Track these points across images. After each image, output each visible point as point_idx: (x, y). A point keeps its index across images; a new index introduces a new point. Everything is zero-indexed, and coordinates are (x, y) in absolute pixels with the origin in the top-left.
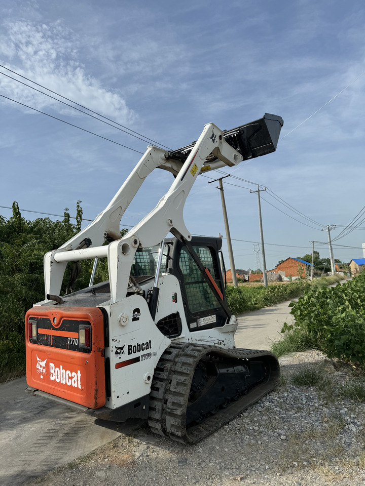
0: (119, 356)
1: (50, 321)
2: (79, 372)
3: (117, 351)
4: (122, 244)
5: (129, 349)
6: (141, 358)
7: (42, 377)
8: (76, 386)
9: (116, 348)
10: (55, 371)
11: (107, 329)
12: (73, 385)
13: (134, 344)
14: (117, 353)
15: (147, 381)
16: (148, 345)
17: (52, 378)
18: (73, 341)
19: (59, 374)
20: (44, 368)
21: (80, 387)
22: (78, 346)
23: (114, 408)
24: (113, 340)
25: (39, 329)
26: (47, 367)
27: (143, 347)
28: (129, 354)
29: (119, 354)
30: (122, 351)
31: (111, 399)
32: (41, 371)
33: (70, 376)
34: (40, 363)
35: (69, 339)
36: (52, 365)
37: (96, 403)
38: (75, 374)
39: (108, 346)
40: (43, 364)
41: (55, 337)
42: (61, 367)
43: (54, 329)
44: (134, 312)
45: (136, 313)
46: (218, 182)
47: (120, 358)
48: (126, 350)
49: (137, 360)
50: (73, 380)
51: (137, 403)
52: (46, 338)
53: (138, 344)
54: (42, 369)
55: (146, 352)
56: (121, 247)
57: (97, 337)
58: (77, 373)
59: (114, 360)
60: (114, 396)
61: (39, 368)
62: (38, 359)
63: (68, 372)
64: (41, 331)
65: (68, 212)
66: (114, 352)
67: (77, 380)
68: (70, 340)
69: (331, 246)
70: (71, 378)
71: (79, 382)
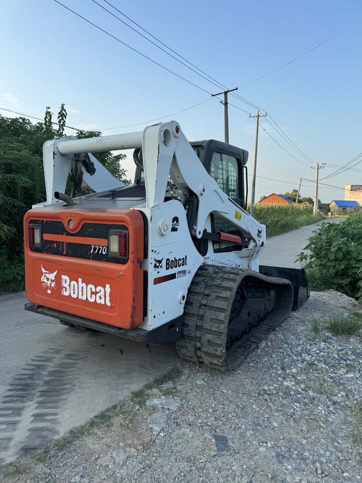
0: (158, 270)
1: (62, 224)
2: (108, 286)
3: (155, 264)
4: (164, 129)
5: (167, 264)
6: (177, 275)
7: (49, 292)
8: (103, 303)
9: (155, 260)
10: (70, 285)
11: (146, 236)
12: (98, 301)
13: (172, 259)
14: (155, 266)
15: (182, 301)
16: (184, 261)
17: (66, 294)
18: (99, 249)
19: (76, 288)
20: (52, 281)
21: (108, 304)
22: (106, 255)
23: (150, 330)
24: (153, 251)
25: (44, 234)
26: (58, 280)
27: (180, 262)
28: (167, 269)
29: (158, 267)
30: (161, 265)
31: (147, 319)
32: (48, 285)
33: (94, 290)
34: (47, 276)
35: (93, 247)
36: (64, 277)
37: (133, 323)
38: (102, 289)
39: (147, 258)
40: (52, 276)
41: (70, 245)
42: (80, 280)
43: (68, 234)
44: (173, 222)
45: (175, 222)
46: (223, 94)
47: (158, 272)
48: (164, 263)
49: (173, 277)
50: (98, 295)
51: (171, 325)
52: (55, 245)
53: (175, 258)
54: (49, 282)
55: (182, 268)
56: (163, 133)
57: (137, 245)
58: (104, 287)
59: (153, 274)
60: (150, 314)
61: (45, 281)
62: (43, 270)
63: (92, 286)
64: (47, 237)
65: (49, 110)
66: (153, 264)
67: (105, 296)
68: (95, 249)
69: (317, 185)
70: (96, 293)
71: (108, 299)
